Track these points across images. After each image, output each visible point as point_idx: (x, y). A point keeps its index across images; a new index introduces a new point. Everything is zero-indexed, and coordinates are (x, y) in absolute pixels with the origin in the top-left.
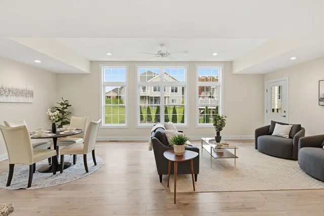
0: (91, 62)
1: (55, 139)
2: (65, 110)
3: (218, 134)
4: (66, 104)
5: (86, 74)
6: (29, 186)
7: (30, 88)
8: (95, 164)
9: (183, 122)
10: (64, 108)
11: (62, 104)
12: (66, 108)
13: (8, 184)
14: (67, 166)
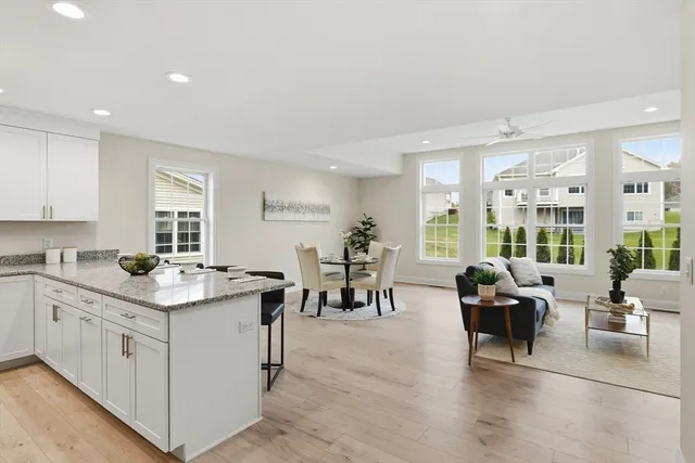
0: (404, 155)
1: (347, 267)
2: (368, 232)
3: (617, 285)
4: (369, 223)
5: (396, 177)
6: (319, 315)
7: (327, 201)
8: (394, 309)
9: (582, 262)
10: (366, 229)
11: (364, 223)
12: (369, 229)
13: (302, 311)
14: (360, 305)
